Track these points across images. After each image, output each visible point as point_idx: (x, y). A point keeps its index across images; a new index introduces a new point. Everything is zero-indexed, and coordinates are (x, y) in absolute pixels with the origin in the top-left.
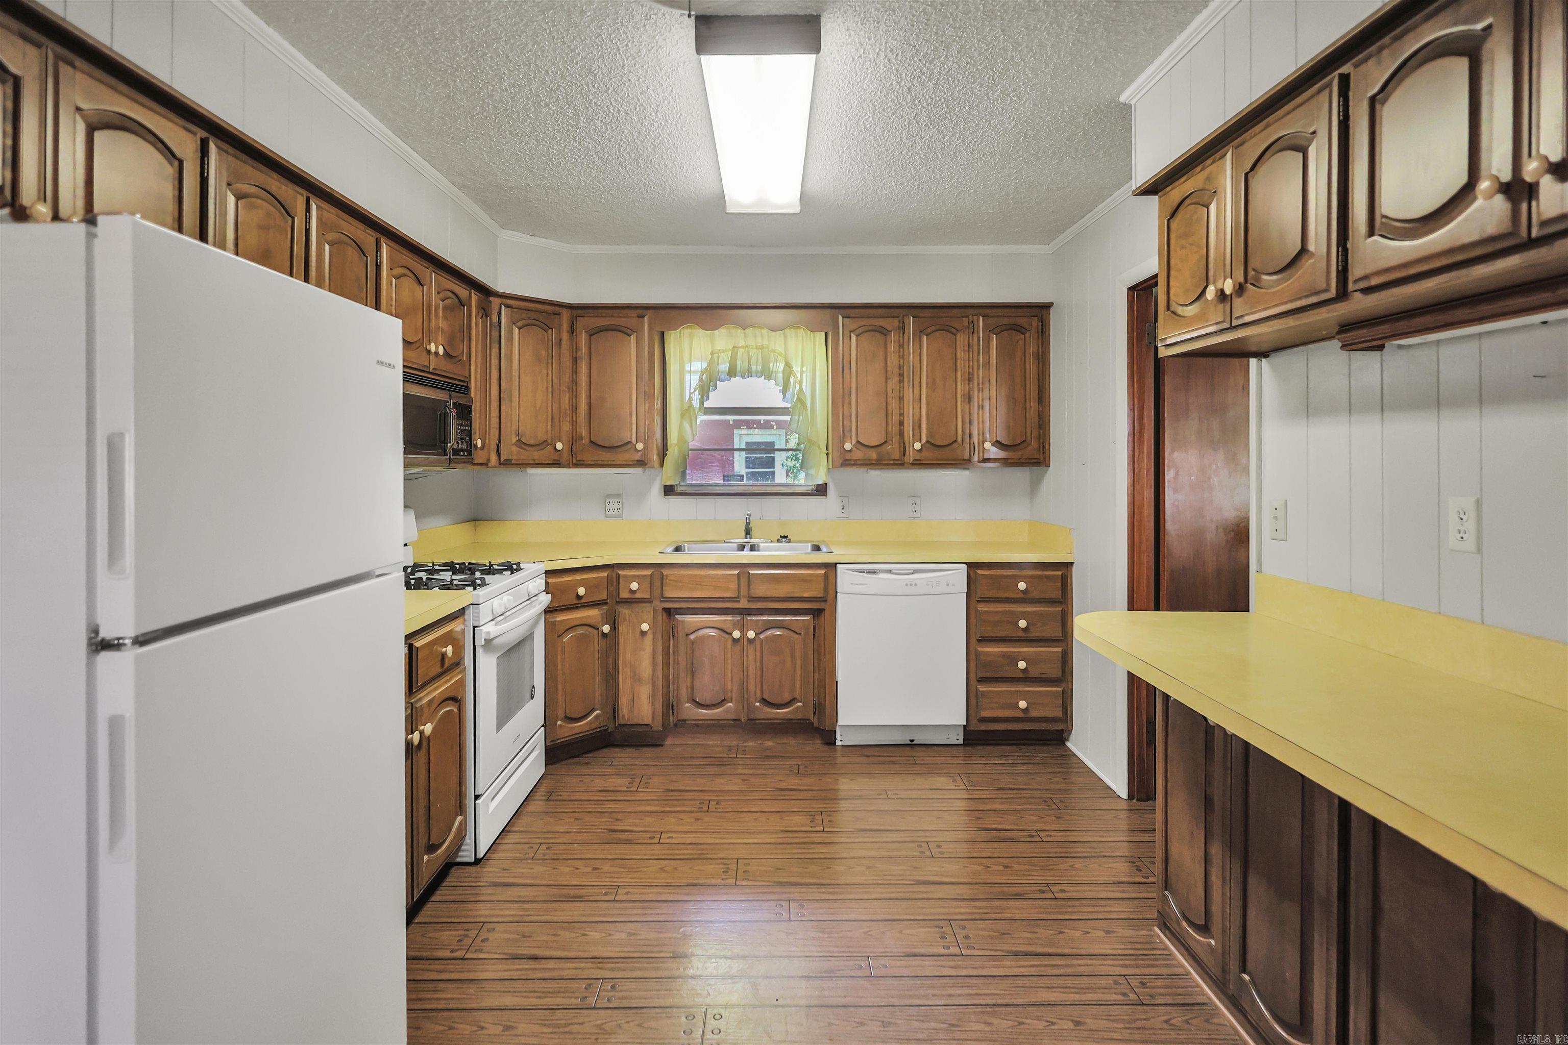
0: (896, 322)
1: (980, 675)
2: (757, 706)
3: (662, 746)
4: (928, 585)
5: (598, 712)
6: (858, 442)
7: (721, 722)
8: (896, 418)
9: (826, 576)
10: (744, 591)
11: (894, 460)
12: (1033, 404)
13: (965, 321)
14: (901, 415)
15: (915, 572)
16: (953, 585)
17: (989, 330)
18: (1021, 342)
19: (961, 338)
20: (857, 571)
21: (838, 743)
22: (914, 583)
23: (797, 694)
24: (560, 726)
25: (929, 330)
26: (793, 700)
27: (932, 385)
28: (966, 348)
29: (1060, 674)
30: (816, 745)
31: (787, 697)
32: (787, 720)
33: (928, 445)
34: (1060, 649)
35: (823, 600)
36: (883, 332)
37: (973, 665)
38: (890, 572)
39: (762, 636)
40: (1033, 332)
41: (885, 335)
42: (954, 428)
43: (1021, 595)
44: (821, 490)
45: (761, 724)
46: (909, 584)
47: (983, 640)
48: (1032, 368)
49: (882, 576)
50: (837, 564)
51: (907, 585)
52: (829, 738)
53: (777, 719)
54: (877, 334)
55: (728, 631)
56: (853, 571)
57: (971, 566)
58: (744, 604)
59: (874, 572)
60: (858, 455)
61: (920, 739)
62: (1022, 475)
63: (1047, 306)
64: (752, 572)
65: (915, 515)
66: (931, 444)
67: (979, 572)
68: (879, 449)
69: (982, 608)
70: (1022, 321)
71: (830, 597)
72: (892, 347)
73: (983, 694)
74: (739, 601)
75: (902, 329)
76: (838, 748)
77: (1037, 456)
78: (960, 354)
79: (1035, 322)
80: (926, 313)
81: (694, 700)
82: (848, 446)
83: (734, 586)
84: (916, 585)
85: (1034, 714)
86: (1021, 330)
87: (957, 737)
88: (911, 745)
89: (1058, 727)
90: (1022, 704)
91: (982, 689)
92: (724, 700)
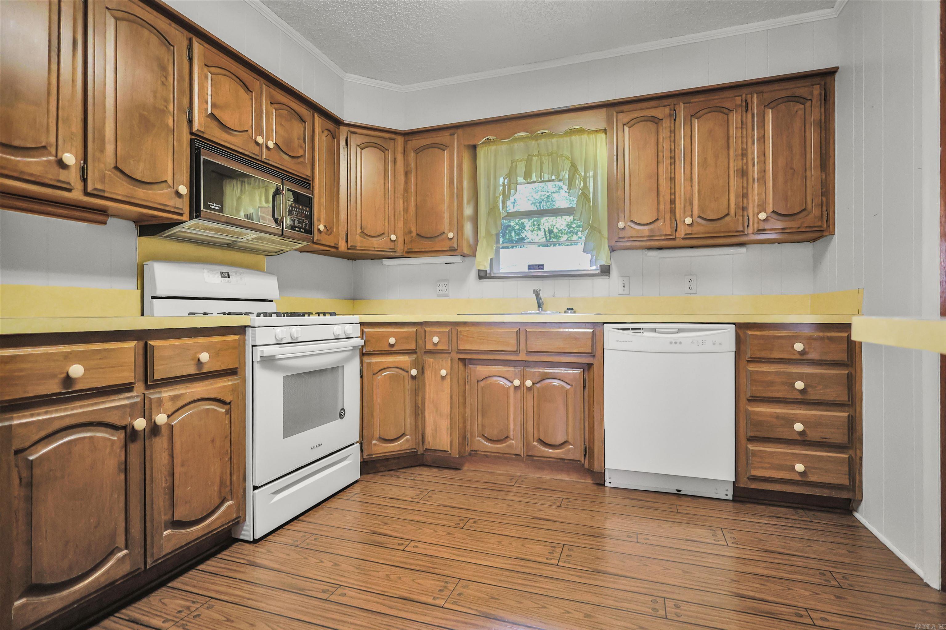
0: (667, 110)
1: (751, 434)
2: (534, 445)
3: (460, 470)
4: (693, 343)
5: (408, 437)
6: (631, 221)
7: (505, 455)
8: (668, 197)
9: (594, 334)
10: (522, 346)
11: (666, 235)
12: (814, 174)
13: (738, 100)
14: (673, 194)
15: (679, 331)
16: (720, 344)
17: (766, 105)
18: (801, 112)
19: (735, 118)
20: (622, 329)
21: (607, 484)
22: (678, 342)
23: (570, 438)
24: (375, 444)
25: (700, 112)
26: (566, 443)
28: (739, 125)
29: (846, 439)
30: (587, 484)
31: (560, 439)
32: (561, 459)
33: (699, 219)
34: (846, 414)
35: (592, 355)
36: (656, 121)
37: (742, 424)
38: (654, 330)
39: (538, 385)
40: (815, 100)
41: (657, 123)
42: (726, 203)
43: (797, 357)
44: (605, 271)
45: (537, 461)
46: (674, 342)
47: (753, 400)
48: (813, 136)
49: (646, 334)
50: (604, 323)
51: (671, 343)
52: (599, 479)
53: (551, 458)
54: (649, 123)
55: (511, 380)
56: (618, 329)
57: (740, 326)
58: (522, 357)
59: (638, 330)
60: (630, 231)
61: (686, 490)
62: (805, 250)
63: (831, 73)
64: (531, 330)
65: (691, 291)
66: (702, 217)
67: (750, 332)
68: (651, 228)
69: (753, 368)
70: (802, 91)
71: (599, 353)
72: (664, 134)
73: (754, 453)
74: (518, 355)
75: (674, 116)
76: (607, 489)
77: (819, 224)
78: (733, 132)
79: (819, 90)
80: (697, 98)
81: (483, 435)
82: (621, 224)
83: (513, 341)
84: (680, 343)
85: (812, 478)
86: (800, 99)
87: (727, 493)
88: (678, 494)
89: (845, 495)
90: (800, 467)
91: (752, 447)
92: (507, 437)
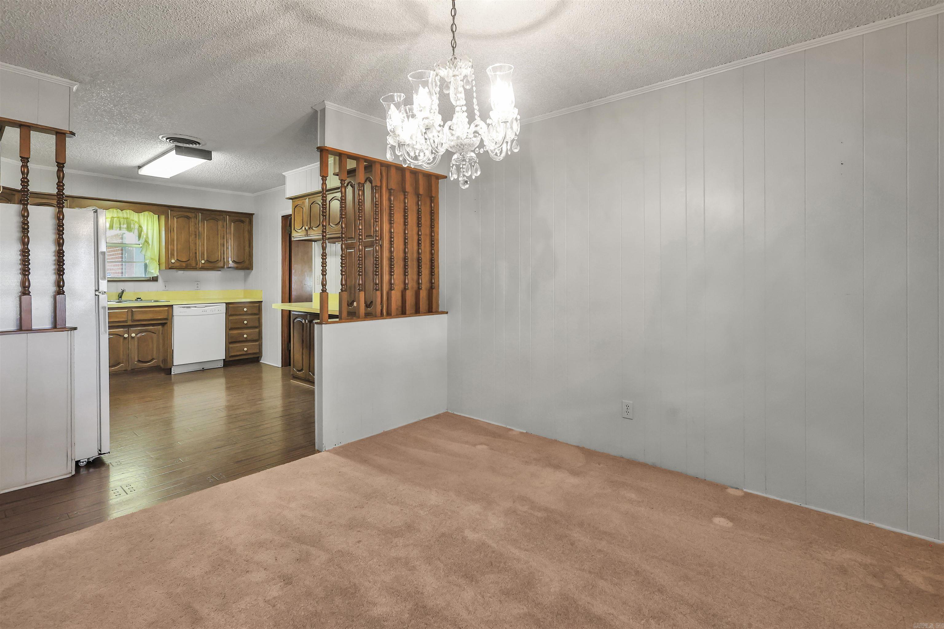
0: (193, 215)
1: (230, 341)
2: (135, 363)
4: (211, 311)
6: (177, 259)
7: (118, 372)
8: (194, 251)
9: (168, 310)
10: (130, 318)
11: (193, 267)
12: (247, 249)
13: (222, 217)
14: (196, 250)
15: (206, 306)
16: (220, 310)
17: (231, 221)
18: (243, 226)
19: (220, 223)
20: (182, 307)
21: (172, 373)
22: (205, 311)
23: (155, 357)
25: (207, 219)
26: (153, 359)
27: (208, 239)
28: (222, 227)
29: (258, 338)
30: (163, 375)
31: (150, 358)
32: (150, 367)
33: (207, 261)
34: (258, 330)
35: (166, 319)
36: (188, 218)
37: (227, 338)
38: (196, 307)
39: (139, 335)
40: (247, 223)
41: (189, 219)
42: (217, 255)
43: (245, 313)
44: (154, 279)
45: (137, 370)
47: (231, 329)
48: (246, 234)
49: (192, 308)
50: (172, 305)
51: (202, 311)
52: (168, 371)
53: (145, 367)
54: (185, 218)
55: (121, 335)
56: (180, 307)
57: (227, 304)
58: (130, 323)
59: (189, 307)
60: (178, 264)
61: (206, 367)
62: (241, 273)
63: (252, 215)
64: (133, 310)
65: (198, 288)
66: (208, 261)
67: (230, 306)
68: (186, 263)
69: (231, 318)
70: (243, 219)
71: (170, 318)
72: (192, 224)
73: (232, 347)
74: (127, 322)
75: (196, 217)
76: (172, 376)
77: (249, 267)
78: (220, 228)
79: (248, 220)
80: (205, 212)
82: (173, 261)
83: (125, 316)
85: (249, 352)
86: (242, 222)
87: (221, 364)
88: (203, 370)
89: (257, 356)
90: (245, 349)
91: (231, 346)
92: (119, 363)
